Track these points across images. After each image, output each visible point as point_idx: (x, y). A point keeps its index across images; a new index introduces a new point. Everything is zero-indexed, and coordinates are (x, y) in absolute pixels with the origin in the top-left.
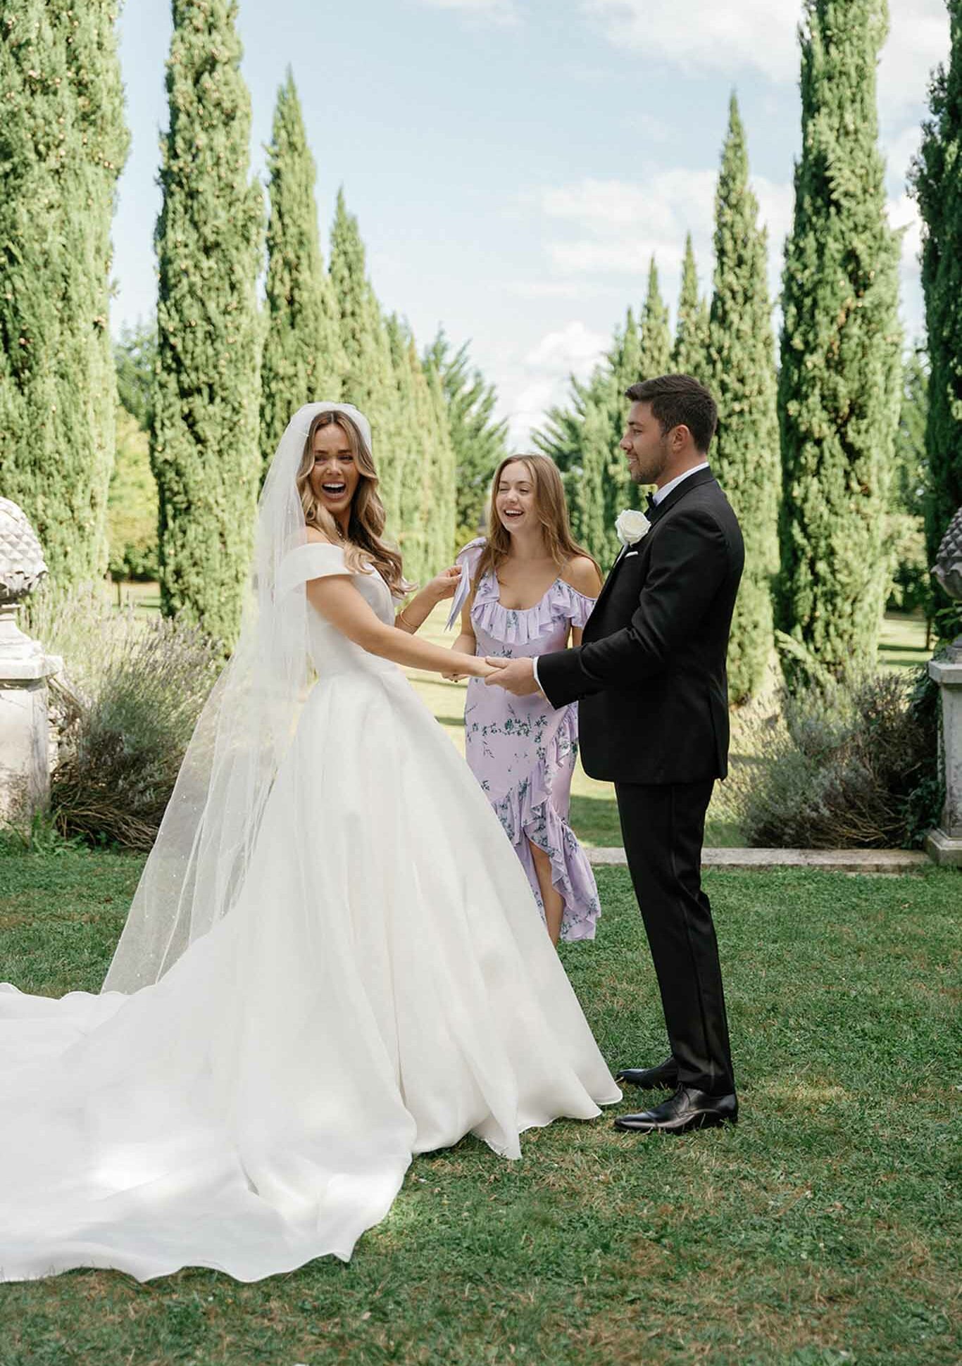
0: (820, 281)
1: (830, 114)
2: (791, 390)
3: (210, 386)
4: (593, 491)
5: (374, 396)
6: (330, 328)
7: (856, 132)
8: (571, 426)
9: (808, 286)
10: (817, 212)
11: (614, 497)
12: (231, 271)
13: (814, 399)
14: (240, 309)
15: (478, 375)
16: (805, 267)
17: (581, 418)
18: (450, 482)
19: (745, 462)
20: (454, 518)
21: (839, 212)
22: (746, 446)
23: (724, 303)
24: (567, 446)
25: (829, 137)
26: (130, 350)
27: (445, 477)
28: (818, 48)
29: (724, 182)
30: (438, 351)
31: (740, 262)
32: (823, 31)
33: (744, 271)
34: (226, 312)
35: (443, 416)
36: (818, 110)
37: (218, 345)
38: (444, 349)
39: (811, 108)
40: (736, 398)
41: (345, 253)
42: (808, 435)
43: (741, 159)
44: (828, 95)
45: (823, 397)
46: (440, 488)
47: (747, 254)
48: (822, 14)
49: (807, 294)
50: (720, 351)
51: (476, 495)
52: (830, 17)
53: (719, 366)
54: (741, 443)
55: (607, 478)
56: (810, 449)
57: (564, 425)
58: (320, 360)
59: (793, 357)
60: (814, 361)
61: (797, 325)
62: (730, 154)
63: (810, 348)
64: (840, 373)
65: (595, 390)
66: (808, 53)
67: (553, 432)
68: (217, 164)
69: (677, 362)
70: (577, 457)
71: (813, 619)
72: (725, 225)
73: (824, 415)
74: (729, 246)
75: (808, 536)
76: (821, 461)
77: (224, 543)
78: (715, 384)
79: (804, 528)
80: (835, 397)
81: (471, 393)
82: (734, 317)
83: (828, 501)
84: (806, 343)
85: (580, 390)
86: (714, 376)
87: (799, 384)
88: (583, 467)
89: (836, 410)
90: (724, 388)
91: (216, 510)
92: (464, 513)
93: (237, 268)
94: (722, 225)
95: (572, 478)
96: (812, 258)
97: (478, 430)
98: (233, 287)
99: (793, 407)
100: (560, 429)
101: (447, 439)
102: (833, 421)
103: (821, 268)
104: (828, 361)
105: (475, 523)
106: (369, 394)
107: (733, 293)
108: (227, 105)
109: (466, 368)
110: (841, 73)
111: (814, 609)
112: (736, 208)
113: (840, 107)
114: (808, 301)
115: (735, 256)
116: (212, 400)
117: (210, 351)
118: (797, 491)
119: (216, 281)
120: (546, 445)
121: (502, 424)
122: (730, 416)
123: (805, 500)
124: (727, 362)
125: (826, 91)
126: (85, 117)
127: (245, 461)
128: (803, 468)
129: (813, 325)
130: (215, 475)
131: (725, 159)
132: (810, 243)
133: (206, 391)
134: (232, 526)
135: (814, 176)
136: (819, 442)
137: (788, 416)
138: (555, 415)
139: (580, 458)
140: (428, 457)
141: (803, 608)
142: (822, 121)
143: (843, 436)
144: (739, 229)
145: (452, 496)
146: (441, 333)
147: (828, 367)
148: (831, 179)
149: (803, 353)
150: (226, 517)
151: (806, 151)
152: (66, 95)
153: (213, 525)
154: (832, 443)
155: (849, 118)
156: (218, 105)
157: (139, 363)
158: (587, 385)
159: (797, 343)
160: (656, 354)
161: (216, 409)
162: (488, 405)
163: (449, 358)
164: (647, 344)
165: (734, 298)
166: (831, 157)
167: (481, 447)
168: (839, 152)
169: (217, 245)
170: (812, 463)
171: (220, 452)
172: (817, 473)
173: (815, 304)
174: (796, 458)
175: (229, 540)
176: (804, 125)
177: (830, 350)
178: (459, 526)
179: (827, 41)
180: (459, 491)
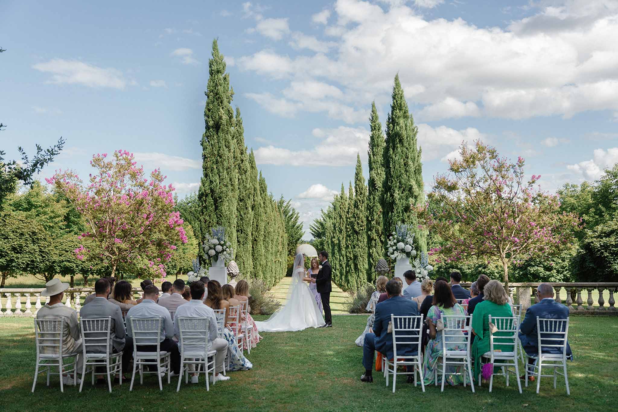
0: (374, 206)
1: (375, 170)
2: (369, 229)
3: (241, 230)
4: (328, 245)
5: (269, 224)
6: (262, 210)
7: (381, 174)
8: (322, 224)
9: (372, 206)
10: (373, 191)
11: (334, 248)
12: (246, 205)
13: (374, 231)
14: (248, 213)
15: (293, 210)
16: (371, 202)
17: (324, 222)
18: (286, 242)
19: (364, 242)
20: (287, 253)
21: (377, 191)
22: (364, 238)
23: (357, 203)
24: (320, 231)
25: (375, 175)
26: (188, 203)
27: (285, 241)
28: (372, 156)
29: (356, 174)
30: (281, 203)
31: (361, 194)
32: (373, 153)
33: (362, 196)
34: (245, 214)
35: (284, 223)
36: (372, 169)
37: (243, 221)
38: (283, 202)
39: (371, 169)
40: (361, 226)
41: (262, 187)
42: (373, 239)
43: (360, 169)
44: (374, 166)
45: (376, 230)
46: (283, 245)
47: (363, 192)
48: (373, 149)
49: (371, 208)
50: (357, 215)
51: (293, 246)
52: (374, 150)
53: (357, 219)
54: (363, 237)
55: (332, 242)
56: (373, 242)
57: (319, 224)
58: (259, 218)
59: (369, 222)
60: (373, 223)
61: (370, 215)
62: (358, 168)
63: (373, 220)
64: (379, 225)
65: (329, 213)
66: (370, 157)
67: (316, 226)
68: (243, 182)
69: (348, 214)
70: (324, 234)
71: (375, 279)
72: (357, 185)
73: (376, 234)
74: (358, 190)
75: (373, 261)
76: (376, 244)
77: (244, 265)
78: (356, 223)
79: (373, 259)
80: (378, 231)
81: (291, 215)
82: (360, 207)
83: (378, 253)
84: (372, 219)
85: (324, 214)
86: (356, 221)
87: (371, 228)
88: (325, 237)
89: (379, 233)
90: (358, 224)
91: (242, 257)
92: (290, 251)
93: (247, 204)
94: (356, 185)
95: (322, 240)
96: (372, 200)
97: (294, 226)
98: (246, 208)
99: (369, 233)
100: (318, 225)
101: (285, 229)
102: (378, 236)
103: (374, 203)
104: (376, 223)
105: (293, 254)
106: (268, 223)
107: (359, 200)
108: (245, 169)
109: (290, 208)
110: (377, 162)
111: (375, 277)
112: (360, 181)
113: (377, 169)
114: (372, 210)
115: (359, 192)
116: (241, 233)
117: (242, 223)
118: (371, 251)
119: (243, 207)
120: (314, 230)
121: (301, 224)
122: (360, 230)
123: (373, 253)
124: (359, 218)
125: (374, 165)
126: (232, 190)
127: (249, 246)
128: (372, 246)
129: (373, 215)
130: (242, 249)
131: (357, 169)
132: (372, 197)
133: (240, 231)
134: (246, 261)
135: (372, 183)
136: (375, 240)
137: (368, 235)
138: (317, 222)
139: (325, 234)
140: (280, 236)
141: (373, 277)
142: (373, 172)
143: (380, 239)
144: (361, 185)
145: (286, 247)
146: (282, 197)
147: (376, 224)
148: (376, 184)
149: (371, 221)
150: (244, 259)
151: (370, 178)
152: (230, 187)
153: (242, 261)
154: (378, 240)
155: (379, 171)
156: (243, 170)
157: (191, 207)
158: (327, 213)
159: (370, 219)
160: (344, 209)
161: (243, 235)
162: (297, 218)
163: (285, 204)
164: (341, 207)
165: (360, 202)
166: (375, 179)
167: (295, 231)
168: (377, 178)
169: (243, 199)
170: (374, 245)
171: (243, 245)
172: (375, 247)
173: (373, 210)
174: (371, 244)
175: (245, 264)
176: (370, 173)
177: (377, 220)
178: (288, 255)
179: (374, 155)
180: (288, 244)
